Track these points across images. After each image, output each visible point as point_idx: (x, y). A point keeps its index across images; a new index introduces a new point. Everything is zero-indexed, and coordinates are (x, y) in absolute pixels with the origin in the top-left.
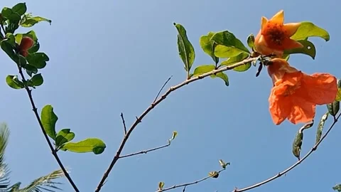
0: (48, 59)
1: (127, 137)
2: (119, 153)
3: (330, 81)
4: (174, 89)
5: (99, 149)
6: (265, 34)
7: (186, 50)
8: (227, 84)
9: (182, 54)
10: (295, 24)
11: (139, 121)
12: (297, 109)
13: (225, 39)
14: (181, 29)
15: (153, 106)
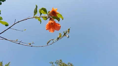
0: (5, 1)
1: (14, 25)
2: (10, 27)
3: (60, 26)
4: (29, 18)
5: (7, 25)
6: (52, 11)
7: (36, 12)
8: (41, 23)
9: (34, 12)
10: (58, 12)
11: (18, 22)
12: (51, 29)
13: (44, 10)
14: (37, 7)
15: (23, 20)
